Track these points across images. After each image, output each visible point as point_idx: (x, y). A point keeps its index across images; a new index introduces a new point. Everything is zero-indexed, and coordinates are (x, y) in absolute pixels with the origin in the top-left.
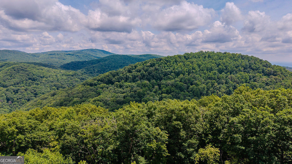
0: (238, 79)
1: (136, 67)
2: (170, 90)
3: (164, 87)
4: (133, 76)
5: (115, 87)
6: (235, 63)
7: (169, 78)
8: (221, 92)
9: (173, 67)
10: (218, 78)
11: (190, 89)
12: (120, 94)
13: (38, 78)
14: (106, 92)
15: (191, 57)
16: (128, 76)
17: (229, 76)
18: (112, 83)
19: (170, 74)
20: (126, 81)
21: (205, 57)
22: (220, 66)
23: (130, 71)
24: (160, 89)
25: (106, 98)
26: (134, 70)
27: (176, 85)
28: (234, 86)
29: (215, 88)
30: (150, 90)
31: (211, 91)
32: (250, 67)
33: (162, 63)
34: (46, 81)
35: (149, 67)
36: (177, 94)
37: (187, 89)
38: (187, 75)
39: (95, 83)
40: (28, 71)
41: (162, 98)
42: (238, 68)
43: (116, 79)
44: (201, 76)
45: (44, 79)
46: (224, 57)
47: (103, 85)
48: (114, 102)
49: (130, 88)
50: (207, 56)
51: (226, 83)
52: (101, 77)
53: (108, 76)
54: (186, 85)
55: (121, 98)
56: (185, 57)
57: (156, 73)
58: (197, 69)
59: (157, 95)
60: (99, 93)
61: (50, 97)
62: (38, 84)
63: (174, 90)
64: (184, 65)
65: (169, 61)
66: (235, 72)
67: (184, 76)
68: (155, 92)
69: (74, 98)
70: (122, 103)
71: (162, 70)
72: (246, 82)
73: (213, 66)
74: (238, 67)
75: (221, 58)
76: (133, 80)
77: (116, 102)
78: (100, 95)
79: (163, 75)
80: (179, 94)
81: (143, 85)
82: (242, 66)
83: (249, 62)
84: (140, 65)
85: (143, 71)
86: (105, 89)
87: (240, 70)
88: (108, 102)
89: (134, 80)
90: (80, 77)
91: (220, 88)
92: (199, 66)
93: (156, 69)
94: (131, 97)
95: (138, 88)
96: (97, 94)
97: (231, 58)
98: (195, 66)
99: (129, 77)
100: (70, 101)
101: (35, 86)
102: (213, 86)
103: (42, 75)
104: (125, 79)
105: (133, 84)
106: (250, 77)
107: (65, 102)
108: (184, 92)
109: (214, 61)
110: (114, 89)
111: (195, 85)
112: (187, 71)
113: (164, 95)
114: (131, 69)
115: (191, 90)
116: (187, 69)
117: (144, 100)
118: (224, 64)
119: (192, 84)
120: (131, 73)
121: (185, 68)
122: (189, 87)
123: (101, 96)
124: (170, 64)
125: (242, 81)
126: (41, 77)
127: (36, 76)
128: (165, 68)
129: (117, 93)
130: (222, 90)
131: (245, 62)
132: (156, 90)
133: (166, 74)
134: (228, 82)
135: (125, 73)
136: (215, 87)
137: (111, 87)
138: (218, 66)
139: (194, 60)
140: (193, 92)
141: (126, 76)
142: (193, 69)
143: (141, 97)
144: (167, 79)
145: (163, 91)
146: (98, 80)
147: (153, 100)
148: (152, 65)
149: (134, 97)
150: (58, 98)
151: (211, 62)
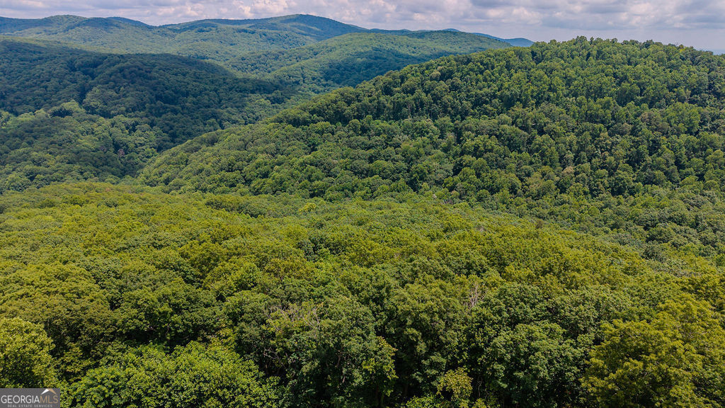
0: (668, 122)
1: (403, 78)
2: (485, 145)
3: (468, 137)
4: (394, 103)
5: (351, 132)
6: (669, 75)
7: (487, 114)
8: (616, 156)
9: (499, 82)
10: (613, 118)
11: (536, 144)
12: (360, 151)
13: (176, 96)
14: (329, 144)
15: (549, 54)
16: (383, 104)
17: (646, 114)
18: (345, 121)
19: (490, 100)
20: (376, 117)
21: (589, 55)
22: (625, 85)
23: (387, 91)
24: (459, 141)
25: (330, 159)
26: (397, 89)
27: (500, 133)
28: (654, 141)
29: (600, 144)
30: (433, 143)
31: (588, 152)
32: (710, 87)
33: (471, 70)
34: (194, 103)
35: (436, 79)
36: (500, 156)
37: (528, 143)
38: (532, 105)
39: (304, 118)
41: (461, 165)
42: (675, 90)
43: (352, 109)
44: (568, 110)
45: (190, 99)
46: (641, 56)
47: (322, 124)
48: (346, 169)
49: (385, 136)
50: (595, 53)
51: (634, 132)
52: (319, 103)
53: (335, 102)
54: (526, 133)
55: (363, 161)
56: (534, 54)
57: (454, 97)
58: (562, 89)
59: (451, 158)
60: (314, 145)
61: (204, 146)
62: (176, 111)
63: (493, 147)
64: (529, 77)
65: (490, 66)
66: (663, 101)
67: (524, 110)
68: (445, 150)
69: (257, 153)
70: (365, 172)
71: (469, 91)
72: (688, 132)
73: (604, 83)
74: (676, 88)
75: (633, 60)
76: (394, 114)
77: (351, 169)
78: (316, 150)
79: (472, 103)
80: (505, 156)
81: (417, 128)
82: (689, 86)
83: (709, 72)
84: (413, 75)
85: (419, 92)
86: (328, 136)
87: (679, 98)
88: (333, 170)
89: (397, 114)
91: (613, 145)
92: (568, 81)
93: (454, 88)
94: (387, 160)
95: (406, 137)
96: (309, 146)
97: (660, 60)
98: (557, 80)
99: (385, 107)
100: (249, 161)
101: (170, 115)
102: (594, 140)
103: (184, 90)
104: (375, 111)
105: (394, 125)
106: (703, 116)
107: (238, 163)
108: (520, 152)
109: (610, 69)
110: (349, 137)
111: (549, 134)
112: (535, 94)
113: (467, 158)
114: (390, 83)
115: (537, 148)
116: (535, 89)
117: (416, 168)
118: (638, 78)
119: (541, 133)
120: (391, 95)
121: (529, 85)
122: (533, 138)
123: (319, 153)
124: (493, 75)
125: (678, 130)
126: (183, 95)
128: (477, 83)
129: (354, 148)
130: (617, 152)
131: (699, 74)
132: (449, 144)
133: (478, 102)
134: (639, 131)
136: (600, 141)
137: (342, 131)
138: (619, 84)
139: (556, 64)
140: (543, 155)
141: (379, 103)
142: (550, 89)
143: (409, 161)
144: (480, 114)
145: (465, 147)
146: (313, 112)
147: (439, 171)
148: (444, 76)
149: (394, 161)
150: (223, 151)
151: (603, 71)
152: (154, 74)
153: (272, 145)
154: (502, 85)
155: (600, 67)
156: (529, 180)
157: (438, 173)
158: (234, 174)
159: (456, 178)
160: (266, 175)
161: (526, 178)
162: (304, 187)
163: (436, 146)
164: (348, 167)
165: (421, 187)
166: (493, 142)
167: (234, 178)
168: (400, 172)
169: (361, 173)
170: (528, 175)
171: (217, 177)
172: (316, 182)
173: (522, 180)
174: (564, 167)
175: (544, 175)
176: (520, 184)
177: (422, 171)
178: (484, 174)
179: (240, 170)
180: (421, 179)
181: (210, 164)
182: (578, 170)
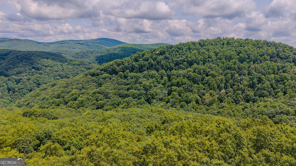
0: (264, 69)
1: (143, 55)
2: (182, 82)
3: (174, 78)
4: (139, 65)
5: (119, 78)
6: (259, 51)
7: (181, 68)
8: (243, 84)
9: (186, 55)
10: (239, 69)
11: (206, 80)
12: (123, 86)
13: (43, 67)
14: (108, 83)
15: (206, 44)
16: (134, 65)
17: (253, 66)
18: (116, 73)
19: (182, 63)
20: (131, 71)
21: (223, 44)
22: (241, 55)
23: (136, 60)
24: (169, 80)
25: (108, 90)
26: (141, 59)
27: (189, 76)
28: (259, 78)
29: (235, 80)
30: (157, 82)
31: (230, 83)
32: (277, 55)
33: (173, 51)
34: (50, 70)
35: (158, 55)
36: (189, 86)
37: (201, 81)
38: (202, 64)
39: (97, 73)
40: (33, 60)
41: (171, 91)
42: (263, 56)
43: (120, 68)
44: (218, 65)
45: (49, 68)
46: (245, 44)
47: (105, 75)
48: (116, 95)
49: (135, 79)
50: (226, 43)
51: (249, 74)
52: (105, 66)
53: (112, 65)
54: (200, 76)
55: (124, 90)
56: (200, 44)
57: (166, 62)
58: (214, 57)
59: (166, 88)
60: (101, 84)
61: (49, 88)
62: (41, 74)
63: (185, 82)
64: (199, 53)
65: (181, 49)
66: (259, 61)
67: (198, 66)
68: (164, 84)
69: (72, 89)
70: (125, 96)
71: (172, 59)
72: (274, 73)
73: (232, 54)
75: (243, 45)
76: (139, 70)
77: (118, 95)
78: (102, 86)
79: (174, 64)
80: (192, 86)
81: (150, 75)
82: (268, 55)
83: (276, 49)
84: (148, 53)
85: (151, 60)
86: (108, 80)
87: (265, 60)
88: (109, 95)
89: (141, 69)
90: (86, 67)
91: (241, 80)
92: (216, 54)
93: (166, 58)
94: (136, 90)
95: (145, 79)
96: (99, 85)
97: (254, 45)
98: (212, 54)
99: (135, 67)
100: (68, 93)
101: (38, 75)
102: (232, 78)
103: (46, 64)
104: (131, 69)
105: (139, 74)
106: (278, 67)
107: (62, 94)
108: (198, 84)
109: (233, 49)
110: (118, 80)
111: (211, 76)
112: (202, 59)
113: (174, 88)
114: (137, 57)
115: (206, 82)
116: (202, 57)
117: (150, 93)
118: (246, 52)
119: (207, 75)
120: (138, 62)
121: (199, 56)
122: (204, 78)
123: (103, 88)
124: (183, 52)
125: (269, 72)
126: (46, 67)
127: (40, 65)
128: (176, 56)
129: (120, 85)
130: (244, 83)
131: (272, 50)
132: (165, 81)
133: (177, 64)
134: (251, 74)
135: (130, 62)
136: (235, 78)
137: (114, 77)
138: (238, 55)
139: (211, 47)
140: (209, 85)
142: (209, 57)
143: (146, 90)
144: (178, 69)
145: (173, 83)
146: (102, 70)
147: (161, 94)
148: (162, 53)
149: (139, 90)
150: (56, 89)
151: (230, 50)
152: (32, 58)
153: (80, 85)
154: (187, 56)
155: (229, 48)
156: (204, 97)
157: (160, 95)
158: (59, 100)
159: (169, 97)
160: (75, 99)
161: (203, 96)
162: (93, 104)
163: (159, 83)
164: (117, 94)
165: (152, 102)
166: (185, 80)
167: (59, 101)
168: (142, 95)
169: (123, 96)
170: (204, 95)
171: (51, 101)
172: (100, 102)
173: (201, 97)
174: (220, 91)
175: (211, 94)
176: (200, 99)
177: (152, 94)
178: (183, 95)
179: (63, 98)
180: (153, 98)
181: (49, 95)
182: (227, 91)
